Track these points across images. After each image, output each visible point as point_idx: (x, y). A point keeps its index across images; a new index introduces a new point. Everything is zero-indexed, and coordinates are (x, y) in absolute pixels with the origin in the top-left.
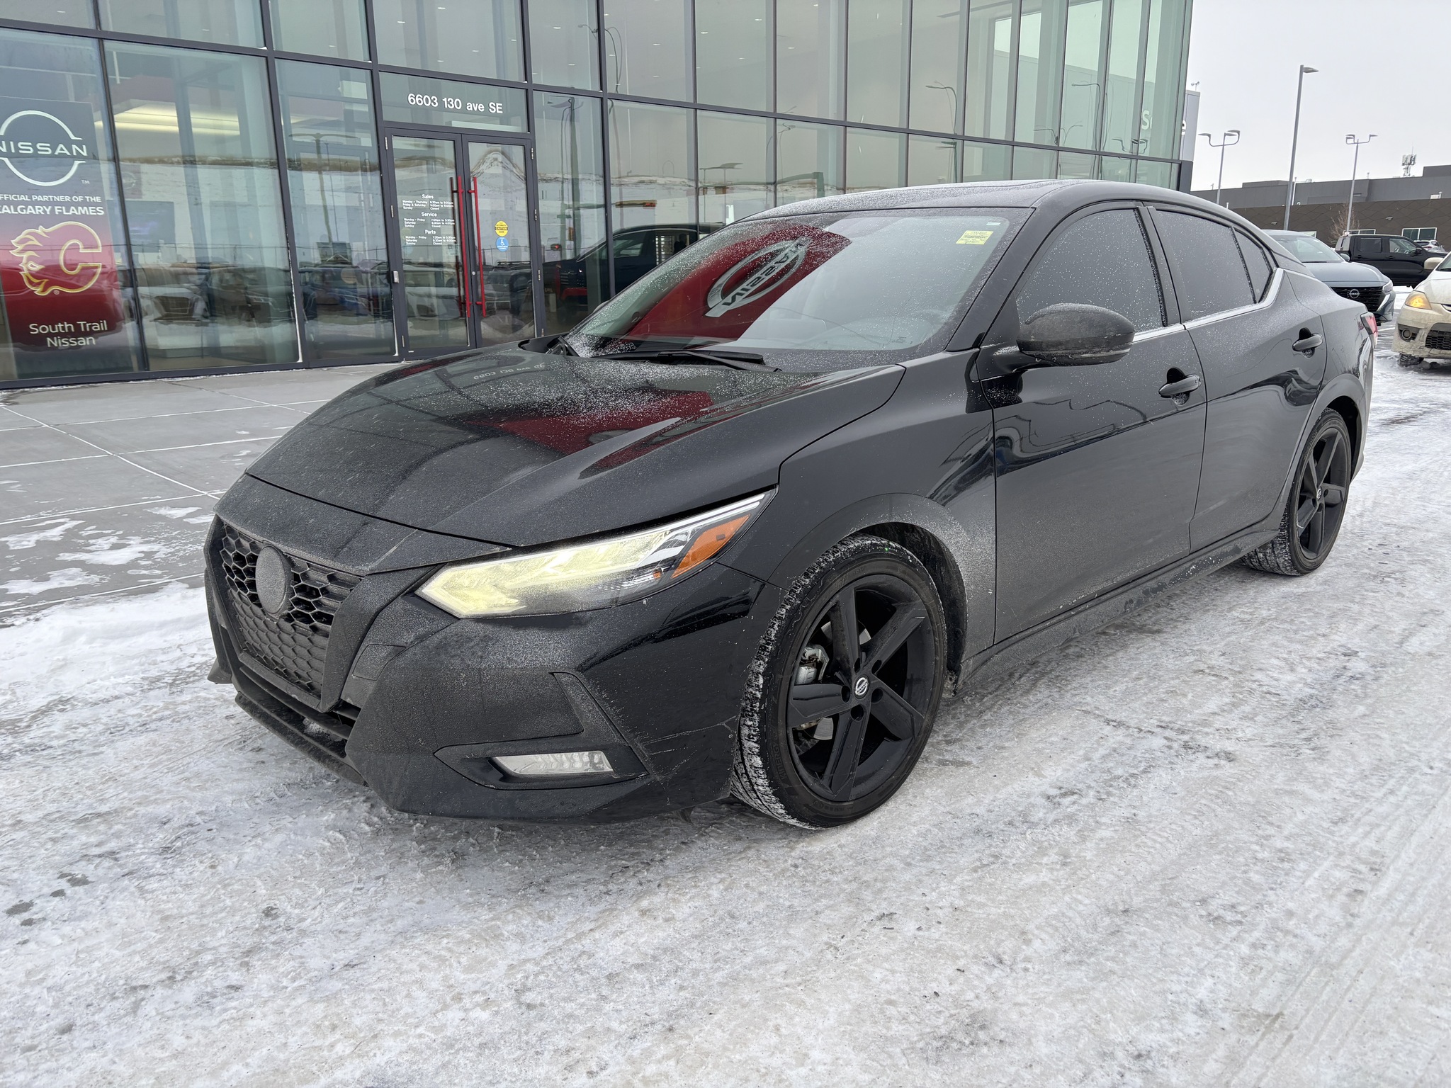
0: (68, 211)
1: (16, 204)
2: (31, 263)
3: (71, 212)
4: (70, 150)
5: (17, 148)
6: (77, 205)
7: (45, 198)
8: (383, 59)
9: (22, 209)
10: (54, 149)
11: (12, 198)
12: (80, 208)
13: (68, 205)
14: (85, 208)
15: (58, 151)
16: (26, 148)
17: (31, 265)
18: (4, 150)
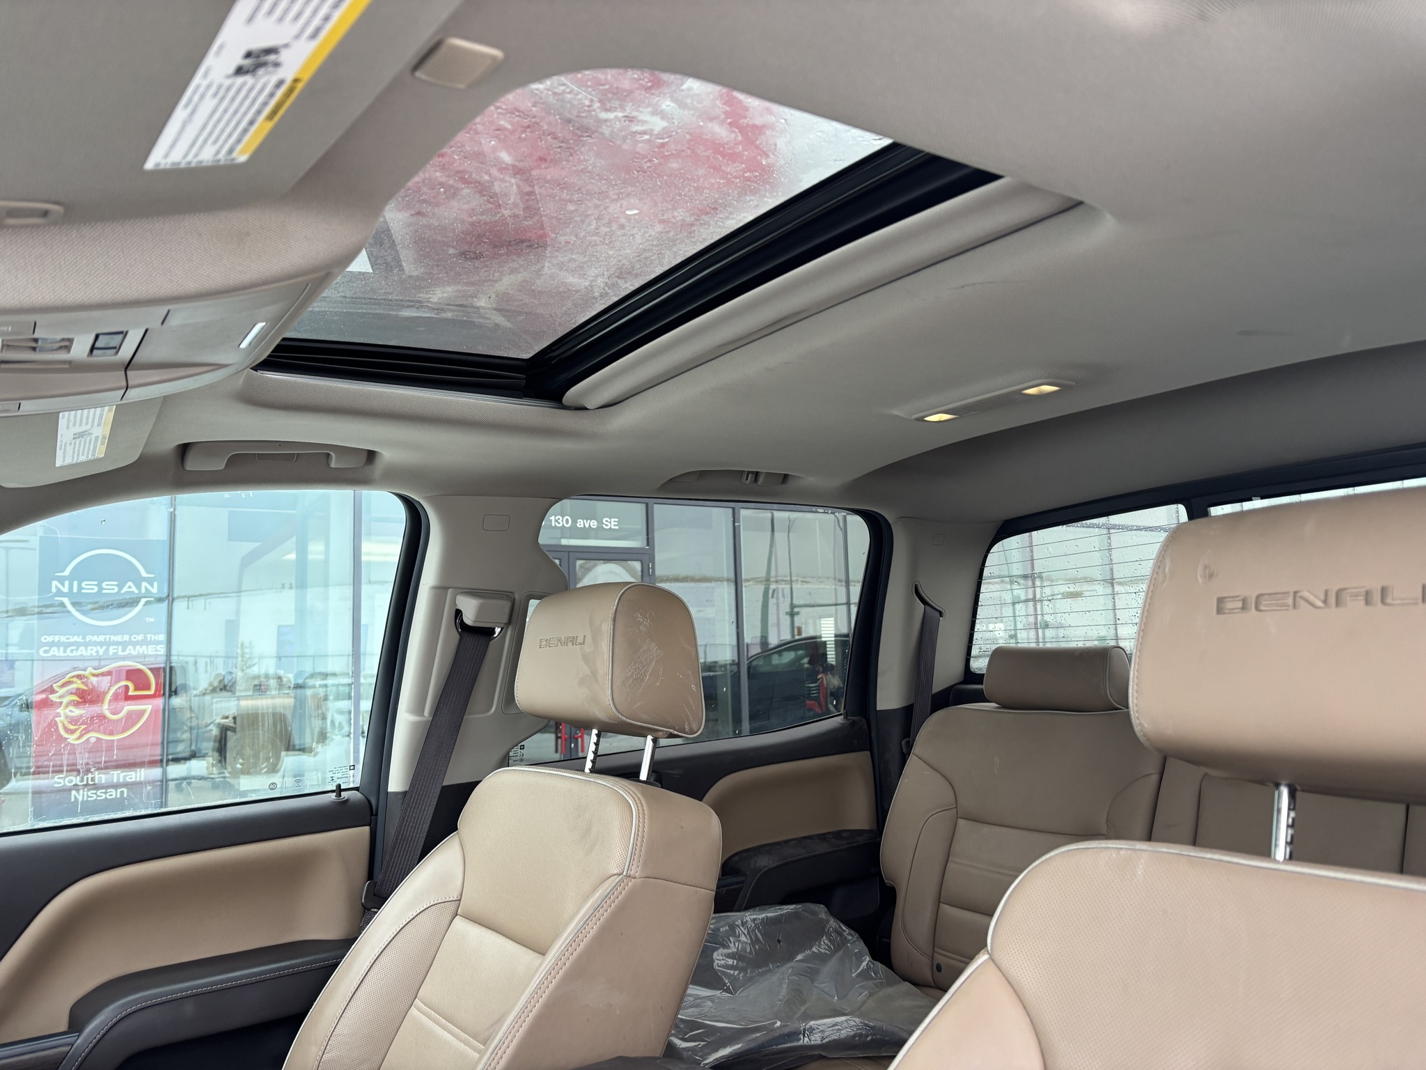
0: (124, 650)
1: (66, 645)
2: (71, 708)
3: (127, 652)
4: (139, 587)
5: (80, 588)
6: (135, 644)
7: (101, 638)
9: (72, 651)
10: (121, 587)
11: (63, 639)
12: (138, 647)
13: (124, 645)
14: (144, 647)
15: (125, 589)
16: (90, 587)
17: (70, 711)
18: (66, 590)
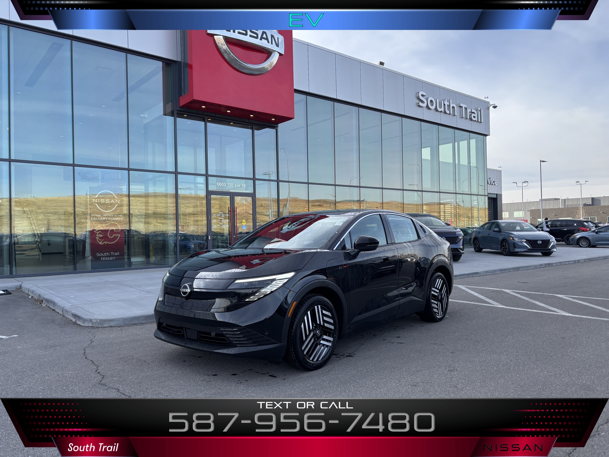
0: (112, 219)
4: (115, 201)
5: (100, 201)
7: (106, 216)
8: (209, 173)
9: (99, 219)
11: (97, 215)
14: (117, 218)
15: (112, 202)
16: (103, 201)
17: (100, 235)
18: (96, 202)
